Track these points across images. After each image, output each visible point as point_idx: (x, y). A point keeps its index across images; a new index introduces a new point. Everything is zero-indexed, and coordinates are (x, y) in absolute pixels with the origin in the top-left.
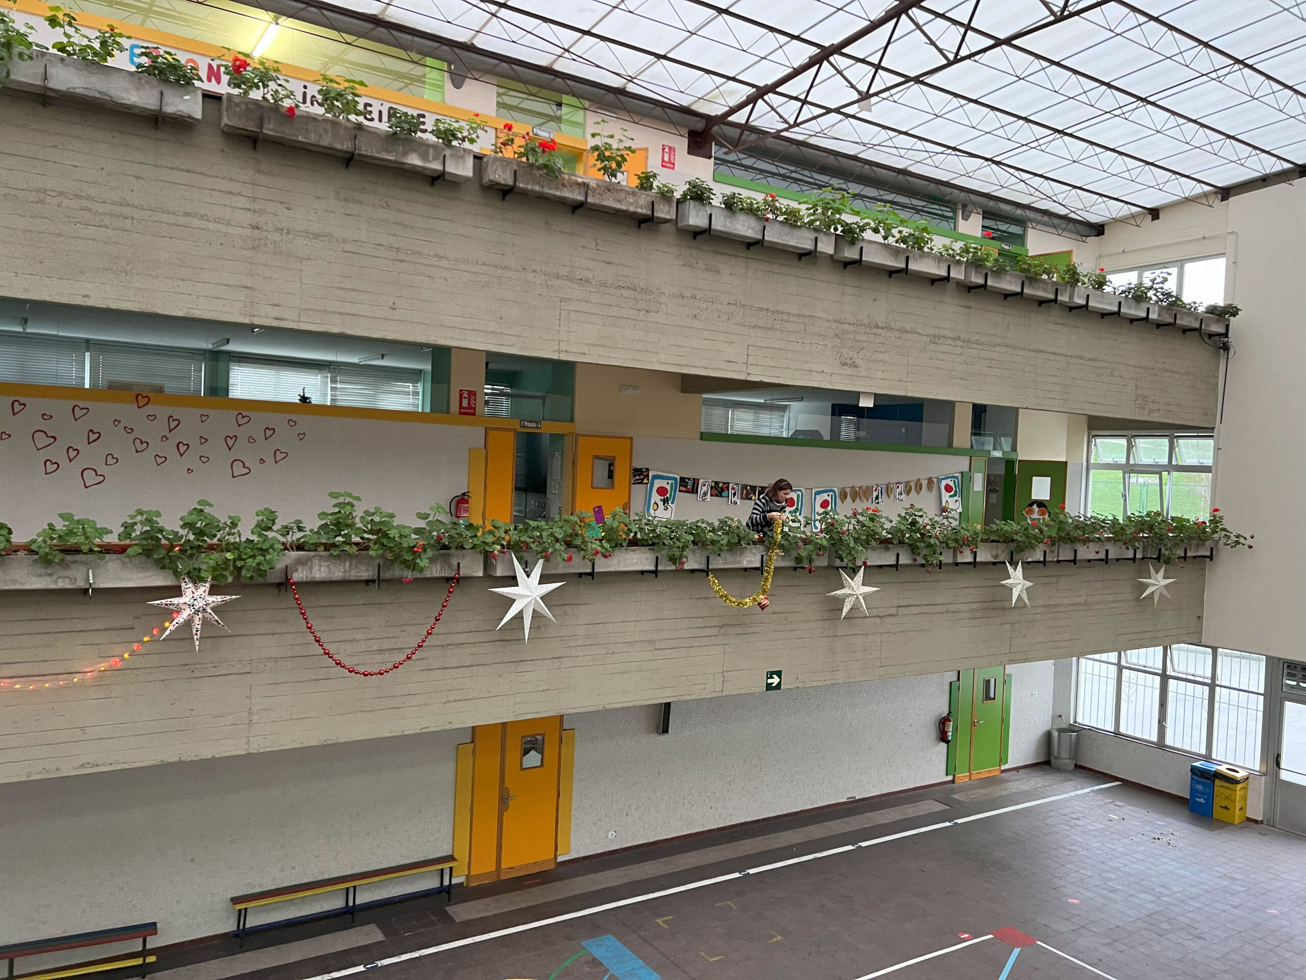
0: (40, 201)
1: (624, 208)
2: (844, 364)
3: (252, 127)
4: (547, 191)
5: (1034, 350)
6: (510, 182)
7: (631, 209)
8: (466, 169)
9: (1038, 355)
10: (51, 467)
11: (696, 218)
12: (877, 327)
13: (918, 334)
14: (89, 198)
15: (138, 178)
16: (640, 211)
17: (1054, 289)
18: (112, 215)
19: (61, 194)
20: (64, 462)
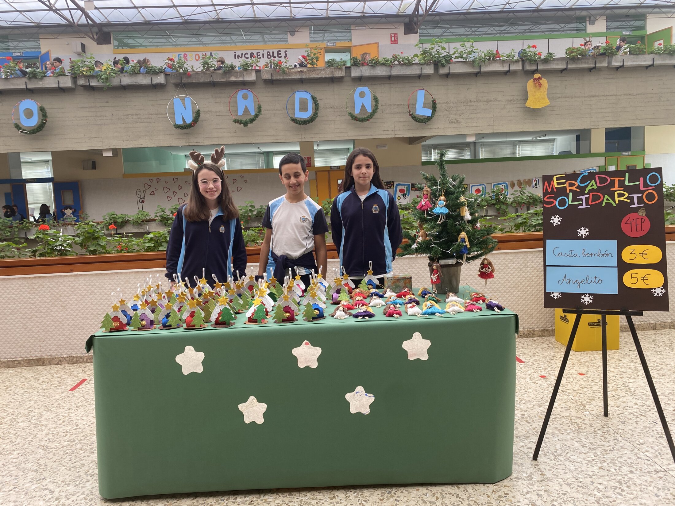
0: (127, 118)
1: (320, 76)
2: (452, 122)
3: (179, 81)
4: (285, 77)
5: (588, 97)
6: (270, 78)
7: (323, 76)
8: (252, 77)
9: (592, 99)
10: (169, 199)
11: (355, 73)
12: (471, 101)
13: (499, 101)
14: (140, 115)
15: (152, 105)
16: (327, 76)
17: (594, 61)
18: (146, 118)
19: (132, 115)
20: (173, 196)
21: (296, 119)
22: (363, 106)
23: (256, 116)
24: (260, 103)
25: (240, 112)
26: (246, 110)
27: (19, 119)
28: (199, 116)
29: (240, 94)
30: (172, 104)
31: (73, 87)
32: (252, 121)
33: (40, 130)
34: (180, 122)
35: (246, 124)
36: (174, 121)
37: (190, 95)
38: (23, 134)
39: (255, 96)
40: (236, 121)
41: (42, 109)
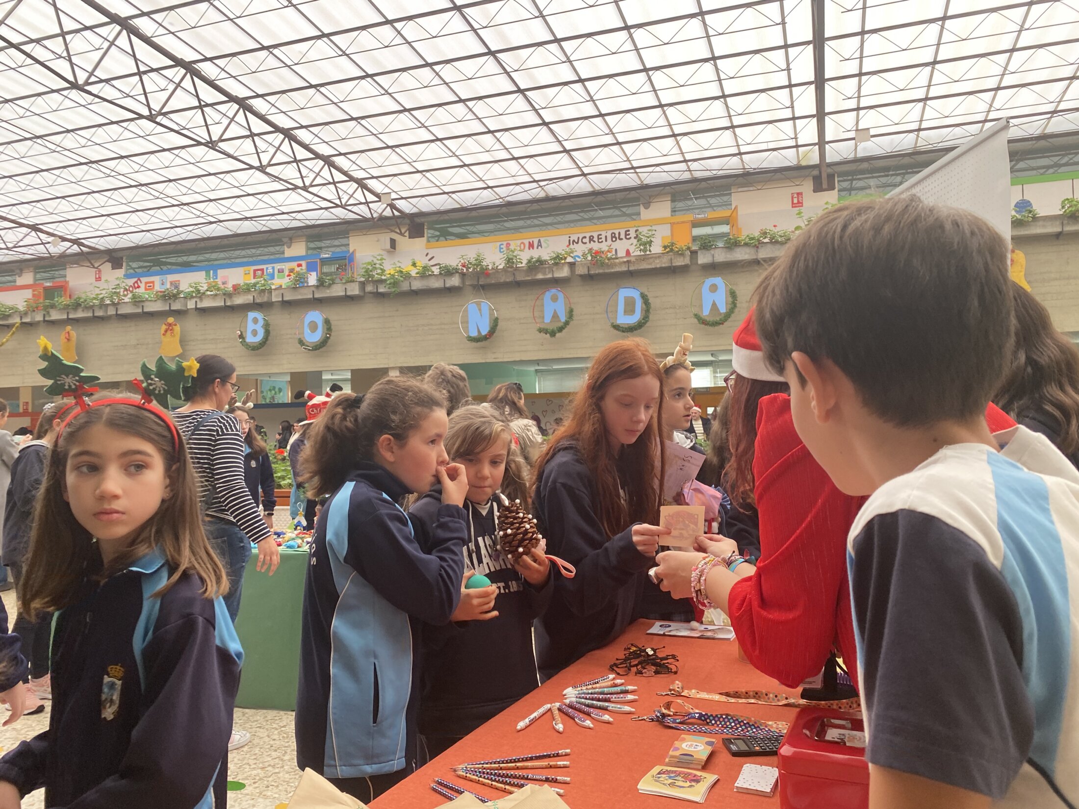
0: (418, 330)
1: (653, 266)
3: (476, 283)
4: (607, 271)
6: (586, 272)
7: (658, 266)
8: (564, 272)
11: (703, 259)
14: (432, 325)
15: (446, 313)
16: (664, 265)
18: (437, 329)
21: (618, 326)
22: (714, 304)
23: (567, 323)
24: (572, 307)
25: (548, 319)
26: (555, 316)
27: (303, 333)
28: (496, 325)
29: (548, 295)
30: (466, 311)
31: (362, 294)
32: (561, 329)
33: (324, 346)
34: (474, 334)
35: (553, 334)
36: (467, 331)
37: (487, 299)
38: (306, 351)
39: (566, 297)
40: (540, 330)
41: (327, 322)
